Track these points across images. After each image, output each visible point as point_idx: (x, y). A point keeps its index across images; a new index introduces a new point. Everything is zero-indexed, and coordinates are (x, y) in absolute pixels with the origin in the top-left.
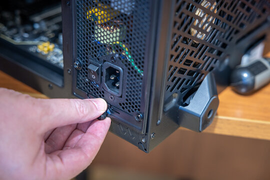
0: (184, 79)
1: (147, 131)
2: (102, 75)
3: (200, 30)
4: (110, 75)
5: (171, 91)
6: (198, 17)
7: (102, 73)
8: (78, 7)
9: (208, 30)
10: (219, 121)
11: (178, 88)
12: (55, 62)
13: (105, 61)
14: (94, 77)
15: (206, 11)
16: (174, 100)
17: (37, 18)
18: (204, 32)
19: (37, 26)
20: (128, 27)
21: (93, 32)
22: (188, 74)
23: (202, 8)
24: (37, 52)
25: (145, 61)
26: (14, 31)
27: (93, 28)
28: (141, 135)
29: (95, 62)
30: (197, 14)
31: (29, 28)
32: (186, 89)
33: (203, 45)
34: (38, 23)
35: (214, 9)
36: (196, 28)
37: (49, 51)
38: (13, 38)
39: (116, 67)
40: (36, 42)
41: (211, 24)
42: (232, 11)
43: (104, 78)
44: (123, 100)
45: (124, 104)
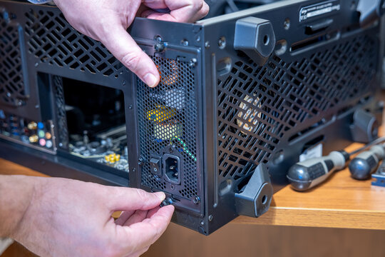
0: (236, 168)
1: (204, 214)
2: (162, 167)
3: (245, 121)
4: (170, 166)
5: (224, 175)
6: (241, 110)
7: (162, 165)
8: (139, 108)
9: (255, 123)
10: (277, 211)
11: (231, 174)
12: (121, 169)
13: (164, 153)
14: (155, 170)
15: (250, 106)
16: (229, 187)
17: (103, 136)
18: (251, 124)
19: (104, 142)
20: (184, 125)
21: (153, 133)
22: (240, 162)
23: (245, 102)
24: (104, 162)
25: (197, 146)
26: (83, 148)
27: (153, 129)
28: (201, 218)
29: (155, 156)
30: (241, 106)
31: (96, 144)
32: (239, 177)
33: (251, 136)
34: (105, 140)
35: (258, 104)
36: (242, 119)
37: (115, 160)
38: (82, 154)
39: (173, 156)
40: (103, 155)
41: (256, 117)
42: (277, 107)
43: (164, 170)
44: (182, 187)
45: (183, 191)
